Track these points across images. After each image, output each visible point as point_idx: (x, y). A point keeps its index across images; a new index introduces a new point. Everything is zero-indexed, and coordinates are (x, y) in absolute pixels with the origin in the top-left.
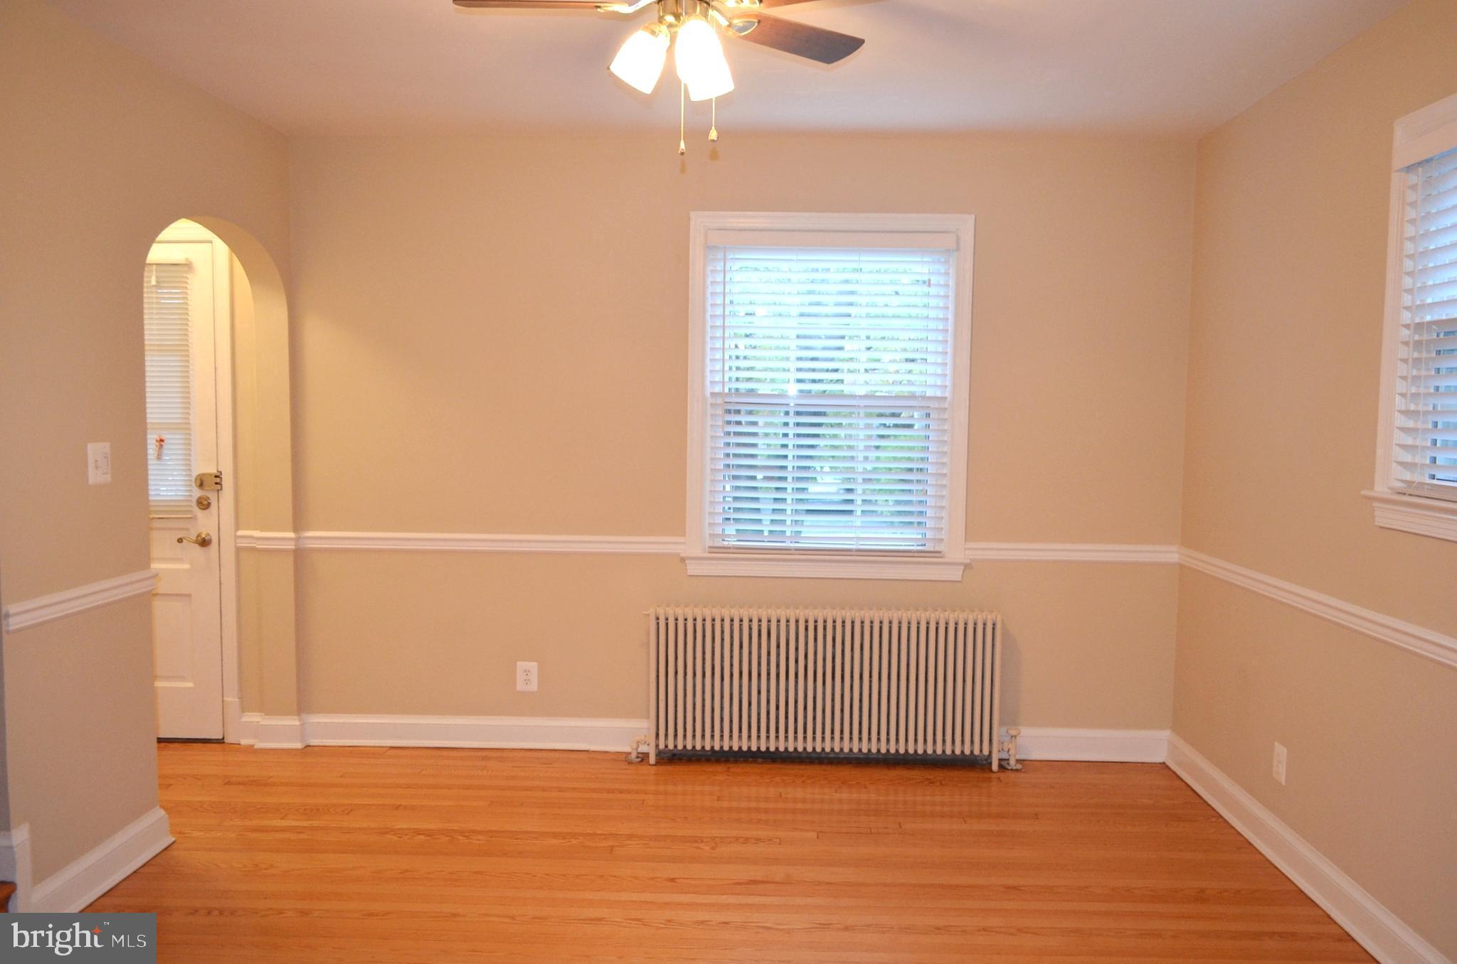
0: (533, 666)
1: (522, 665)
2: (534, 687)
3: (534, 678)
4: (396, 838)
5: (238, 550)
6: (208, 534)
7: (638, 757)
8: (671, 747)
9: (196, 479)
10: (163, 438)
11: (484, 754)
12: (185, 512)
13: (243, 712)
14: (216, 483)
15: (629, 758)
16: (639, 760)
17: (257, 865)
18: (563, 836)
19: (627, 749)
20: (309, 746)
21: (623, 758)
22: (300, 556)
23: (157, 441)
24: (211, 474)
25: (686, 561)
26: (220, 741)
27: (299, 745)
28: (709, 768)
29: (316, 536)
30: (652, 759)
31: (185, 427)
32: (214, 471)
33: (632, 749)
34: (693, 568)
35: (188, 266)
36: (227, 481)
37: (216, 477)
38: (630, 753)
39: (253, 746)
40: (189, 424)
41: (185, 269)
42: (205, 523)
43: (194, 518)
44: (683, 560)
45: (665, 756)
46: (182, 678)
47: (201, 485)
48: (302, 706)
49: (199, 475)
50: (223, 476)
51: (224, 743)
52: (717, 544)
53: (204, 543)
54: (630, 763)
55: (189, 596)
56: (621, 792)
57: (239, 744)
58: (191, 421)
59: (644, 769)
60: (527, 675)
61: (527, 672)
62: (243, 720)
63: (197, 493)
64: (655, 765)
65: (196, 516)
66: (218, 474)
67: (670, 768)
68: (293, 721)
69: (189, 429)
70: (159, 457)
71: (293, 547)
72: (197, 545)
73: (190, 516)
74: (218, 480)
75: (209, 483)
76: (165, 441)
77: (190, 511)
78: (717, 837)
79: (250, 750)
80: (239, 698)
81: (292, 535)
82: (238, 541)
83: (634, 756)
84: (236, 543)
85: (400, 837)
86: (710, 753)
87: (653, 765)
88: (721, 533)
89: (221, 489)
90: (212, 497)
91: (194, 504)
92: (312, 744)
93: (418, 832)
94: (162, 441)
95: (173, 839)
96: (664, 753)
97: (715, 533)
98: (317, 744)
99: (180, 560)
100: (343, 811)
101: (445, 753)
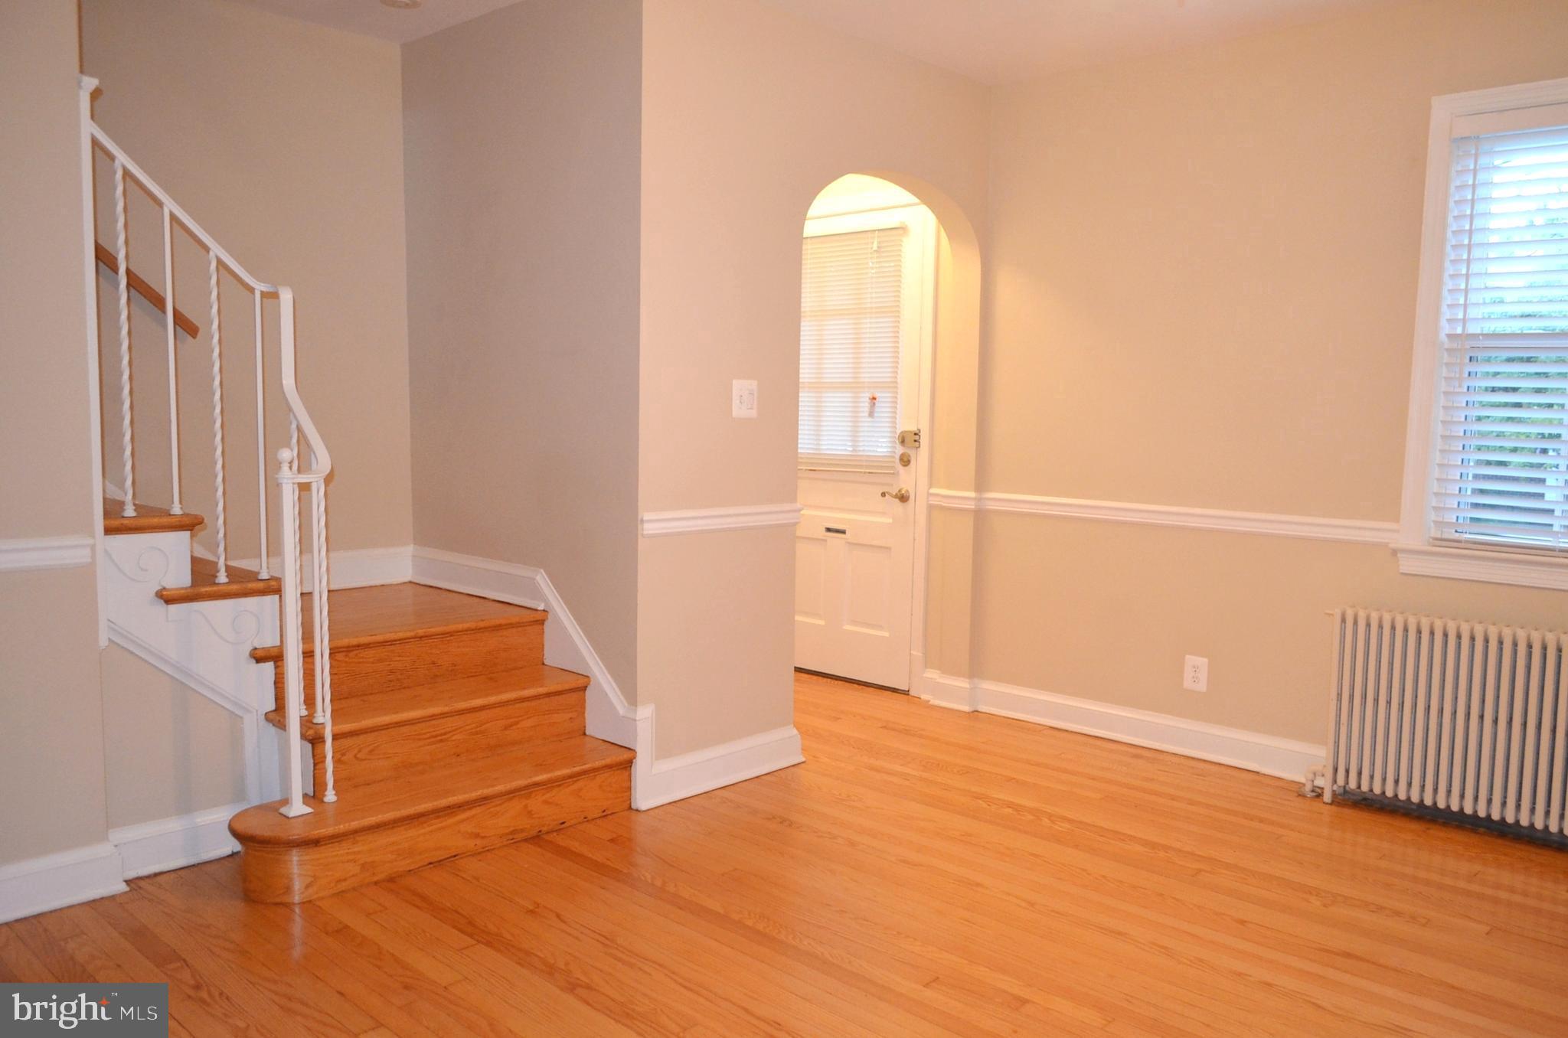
0: (1202, 662)
1: (1191, 660)
2: (1202, 686)
3: (1203, 676)
4: (985, 805)
5: (931, 508)
6: (908, 491)
7: (1313, 791)
8: (1365, 788)
9: (899, 436)
10: (875, 396)
11: (1139, 751)
12: (887, 467)
13: (926, 667)
14: (915, 441)
15: (1303, 790)
16: (1314, 794)
17: (849, 796)
18: (1154, 846)
19: (1303, 780)
20: (977, 711)
21: (1296, 790)
22: (980, 516)
23: (870, 399)
24: (911, 432)
25: (1399, 555)
26: (906, 693)
27: (966, 708)
28: (1399, 822)
29: (998, 498)
30: (1327, 797)
31: (893, 386)
32: (914, 429)
33: (1307, 780)
34: (1408, 565)
35: (902, 230)
36: (924, 439)
37: (915, 434)
38: (1304, 785)
39: (929, 701)
40: (896, 382)
41: (901, 232)
42: (906, 479)
43: (895, 474)
44: (1395, 552)
45: (1352, 797)
46: (880, 627)
47: (903, 442)
48: (975, 669)
49: (902, 432)
50: (921, 434)
51: (908, 695)
52: (1445, 536)
53: (903, 498)
54: (1301, 795)
55: (888, 549)
56: (1261, 821)
57: (920, 698)
58: (899, 381)
59: (1317, 805)
60: (1196, 671)
61: (1196, 668)
62: (925, 675)
63: (900, 450)
64: (1331, 804)
65: (898, 472)
66: (917, 432)
67: (1348, 812)
68: (963, 683)
69: (896, 387)
70: (871, 414)
71: (973, 507)
72: (897, 500)
73: (892, 472)
74: (917, 438)
75: (909, 440)
76: (877, 400)
77: (893, 467)
78: (1340, 895)
79: (927, 705)
80: (923, 653)
81: (972, 494)
82: (930, 498)
83: (1308, 787)
84: (928, 501)
85: (989, 805)
86: (1414, 807)
87: (1327, 804)
88: (1454, 521)
89: (919, 447)
90: (912, 453)
91: (898, 461)
92: (980, 710)
93: (1010, 805)
94: (874, 398)
95: (804, 759)
96: (1354, 795)
97: (1445, 520)
98: (983, 711)
99: (884, 514)
100: (958, 772)
101: (1099, 743)
